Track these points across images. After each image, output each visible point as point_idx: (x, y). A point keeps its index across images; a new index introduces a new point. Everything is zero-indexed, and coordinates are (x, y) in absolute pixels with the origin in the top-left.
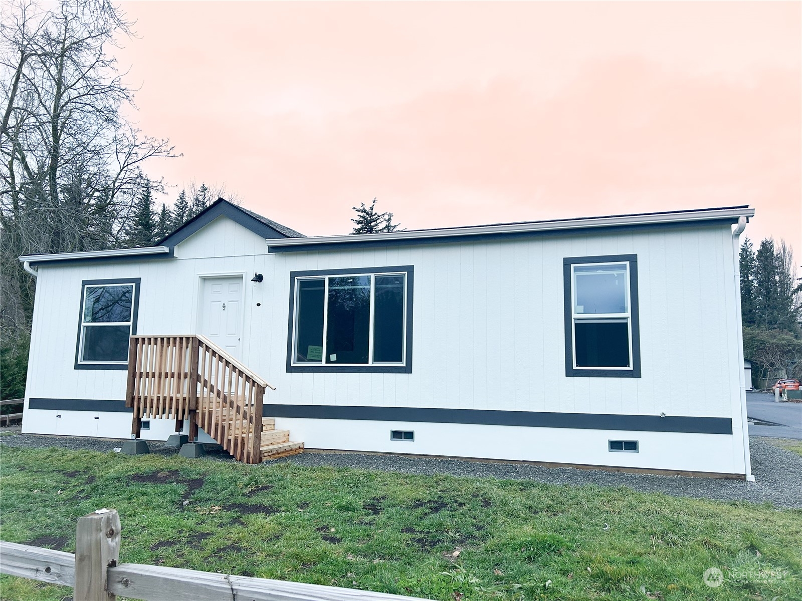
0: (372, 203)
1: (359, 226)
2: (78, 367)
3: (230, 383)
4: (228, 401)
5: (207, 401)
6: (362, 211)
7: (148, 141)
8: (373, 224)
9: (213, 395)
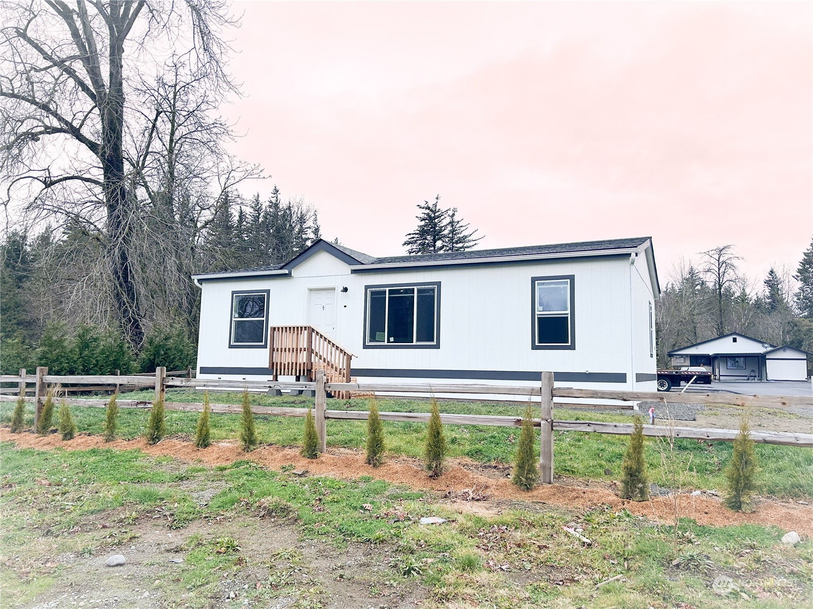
0: (436, 200)
1: (423, 223)
2: (231, 347)
3: (331, 353)
4: (330, 364)
5: (317, 364)
6: (426, 208)
7: (242, 165)
8: (436, 221)
9: (321, 361)
